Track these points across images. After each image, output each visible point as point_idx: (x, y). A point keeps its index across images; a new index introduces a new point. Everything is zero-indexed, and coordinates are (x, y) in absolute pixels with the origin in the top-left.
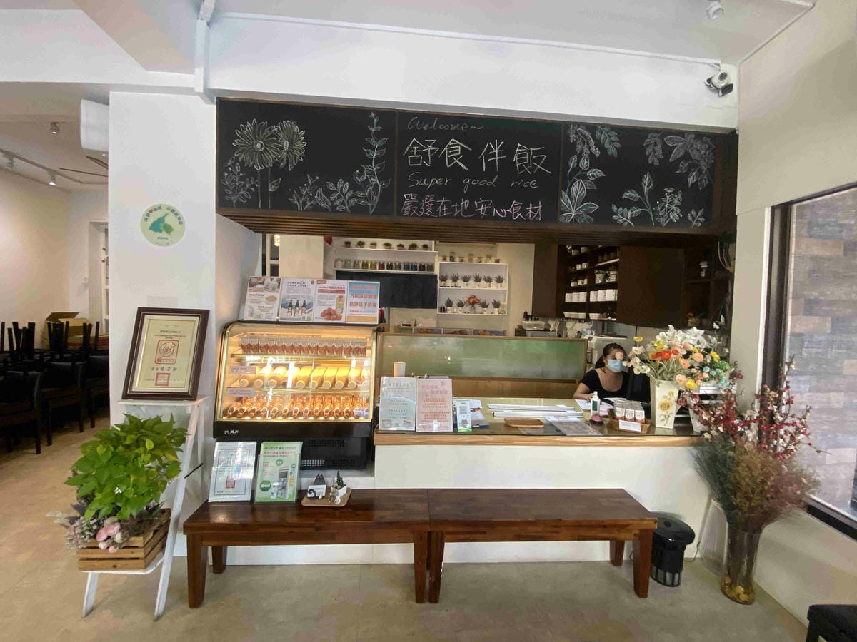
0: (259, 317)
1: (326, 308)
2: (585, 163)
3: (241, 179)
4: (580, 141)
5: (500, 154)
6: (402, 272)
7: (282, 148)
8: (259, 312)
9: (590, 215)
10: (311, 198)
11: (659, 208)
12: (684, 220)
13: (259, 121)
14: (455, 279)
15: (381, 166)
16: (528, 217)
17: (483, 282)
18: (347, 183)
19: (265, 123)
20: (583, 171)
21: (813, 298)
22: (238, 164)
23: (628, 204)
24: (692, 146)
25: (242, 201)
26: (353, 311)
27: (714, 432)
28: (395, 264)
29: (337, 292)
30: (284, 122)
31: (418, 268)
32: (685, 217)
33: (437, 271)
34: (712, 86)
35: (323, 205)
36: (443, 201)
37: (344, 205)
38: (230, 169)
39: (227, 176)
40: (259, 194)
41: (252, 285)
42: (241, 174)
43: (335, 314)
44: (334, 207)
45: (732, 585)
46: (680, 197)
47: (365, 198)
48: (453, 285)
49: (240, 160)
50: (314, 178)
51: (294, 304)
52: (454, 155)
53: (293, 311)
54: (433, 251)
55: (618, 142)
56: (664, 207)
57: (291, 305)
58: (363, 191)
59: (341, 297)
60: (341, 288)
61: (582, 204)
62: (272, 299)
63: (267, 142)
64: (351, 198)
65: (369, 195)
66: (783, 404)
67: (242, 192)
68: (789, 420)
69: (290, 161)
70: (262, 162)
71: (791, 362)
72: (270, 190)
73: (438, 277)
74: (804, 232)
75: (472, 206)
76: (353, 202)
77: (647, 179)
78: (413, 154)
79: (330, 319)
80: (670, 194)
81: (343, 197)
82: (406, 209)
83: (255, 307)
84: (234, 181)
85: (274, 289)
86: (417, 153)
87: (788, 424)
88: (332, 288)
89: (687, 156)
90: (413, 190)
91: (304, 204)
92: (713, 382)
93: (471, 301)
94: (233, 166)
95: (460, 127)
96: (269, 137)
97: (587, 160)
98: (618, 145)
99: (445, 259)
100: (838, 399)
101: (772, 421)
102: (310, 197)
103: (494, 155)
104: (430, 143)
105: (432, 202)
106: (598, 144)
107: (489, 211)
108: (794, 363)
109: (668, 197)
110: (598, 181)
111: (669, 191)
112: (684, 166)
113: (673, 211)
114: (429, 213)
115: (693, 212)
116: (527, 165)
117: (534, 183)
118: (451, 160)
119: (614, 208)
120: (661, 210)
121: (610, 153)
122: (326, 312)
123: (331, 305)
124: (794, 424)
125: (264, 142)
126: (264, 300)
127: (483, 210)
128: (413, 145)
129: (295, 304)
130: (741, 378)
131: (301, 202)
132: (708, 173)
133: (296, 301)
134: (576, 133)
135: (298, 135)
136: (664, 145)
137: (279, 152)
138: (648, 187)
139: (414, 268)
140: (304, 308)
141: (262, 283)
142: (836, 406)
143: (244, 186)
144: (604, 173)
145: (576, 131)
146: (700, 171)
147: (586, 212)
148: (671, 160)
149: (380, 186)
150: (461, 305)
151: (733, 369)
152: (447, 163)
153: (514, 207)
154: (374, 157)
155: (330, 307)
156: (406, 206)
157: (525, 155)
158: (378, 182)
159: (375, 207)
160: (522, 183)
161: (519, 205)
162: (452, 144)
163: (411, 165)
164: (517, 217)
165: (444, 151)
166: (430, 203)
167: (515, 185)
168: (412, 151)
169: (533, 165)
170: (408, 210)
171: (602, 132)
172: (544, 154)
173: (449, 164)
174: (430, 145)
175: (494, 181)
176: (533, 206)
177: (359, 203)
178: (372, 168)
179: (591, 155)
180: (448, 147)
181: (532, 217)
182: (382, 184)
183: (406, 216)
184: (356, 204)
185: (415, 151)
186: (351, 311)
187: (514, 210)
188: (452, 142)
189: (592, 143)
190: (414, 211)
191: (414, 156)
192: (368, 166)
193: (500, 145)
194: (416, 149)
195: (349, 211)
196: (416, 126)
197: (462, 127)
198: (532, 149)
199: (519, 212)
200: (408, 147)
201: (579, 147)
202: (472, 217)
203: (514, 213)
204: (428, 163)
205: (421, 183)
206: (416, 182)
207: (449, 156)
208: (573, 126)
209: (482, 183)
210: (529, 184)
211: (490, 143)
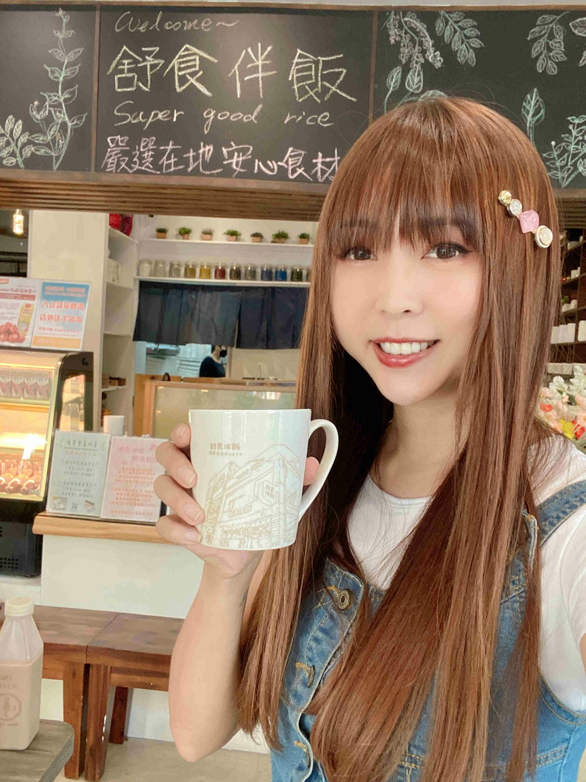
1: (4, 322)
2: (416, 80)
4: (406, 41)
5: (265, 68)
6: (259, 283)
11: (555, 154)
15: (73, 93)
16: (314, 176)
18: (20, 122)
20: (412, 94)
26: (44, 329)
28: (246, 268)
29: (23, 297)
36: (170, 147)
37: (15, 157)
43: (16, 333)
47: (48, 145)
52: (189, 71)
55: (477, 37)
56: (565, 151)
58: (45, 134)
59: (28, 306)
60: (30, 291)
64: (24, 145)
65: (54, 140)
75: (217, 158)
76: (28, 151)
77: (533, 103)
78: (122, 71)
79: (7, 340)
80: (579, 125)
81: (13, 144)
82: (110, 160)
86: (129, 70)
88: (17, 290)
90: (120, 131)
95: (199, 25)
97: (419, 75)
98: (477, 43)
103: (255, 70)
104: (149, 53)
105: (152, 150)
106: (440, 45)
107: (248, 165)
109: (574, 133)
111: (577, 121)
114: (148, 167)
116: (313, 86)
117: (325, 117)
118: (183, 80)
120: (559, 156)
121: (461, 59)
122: (3, 329)
123: (12, 318)
127: (238, 162)
128: (122, 58)
134: (401, 27)
136: (570, 38)
138: (534, 115)
139: (283, 276)
145: (400, 22)
149: (70, 124)
152: (177, 84)
153: (292, 159)
154: (61, 79)
155: (10, 322)
156: (110, 156)
157: (309, 69)
158: (67, 119)
159: (62, 158)
160: (305, 118)
161: (299, 155)
162: (186, 53)
163: (119, 90)
164: (296, 175)
165: (171, 65)
166: (149, 150)
167: (292, 121)
168: (121, 67)
169: (323, 86)
170: (113, 163)
171: (447, 22)
172: (343, 68)
173: (180, 87)
174: (149, 56)
175: (255, 114)
176: (323, 157)
177: (37, 153)
178: (59, 97)
179: (427, 67)
180: (178, 59)
181: (322, 175)
182: (73, 121)
183: (111, 172)
184: (33, 154)
185: (126, 67)
186: (40, 328)
187: (290, 163)
188: (187, 49)
189: (429, 43)
190: (123, 165)
191: (124, 75)
192: (52, 94)
193: (266, 53)
194: (128, 64)
195: (22, 166)
196: (128, 27)
197: (203, 24)
198: (321, 59)
199: (300, 167)
200: (115, 62)
201: (405, 51)
202: (217, 173)
203: (290, 168)
204: (146, 86)
205: (134, 119)
206: (128, 117)
207: (180, 73)
208: (395, 15)
209: (234, 118)
210: (315, 120)
211: (249, 50)
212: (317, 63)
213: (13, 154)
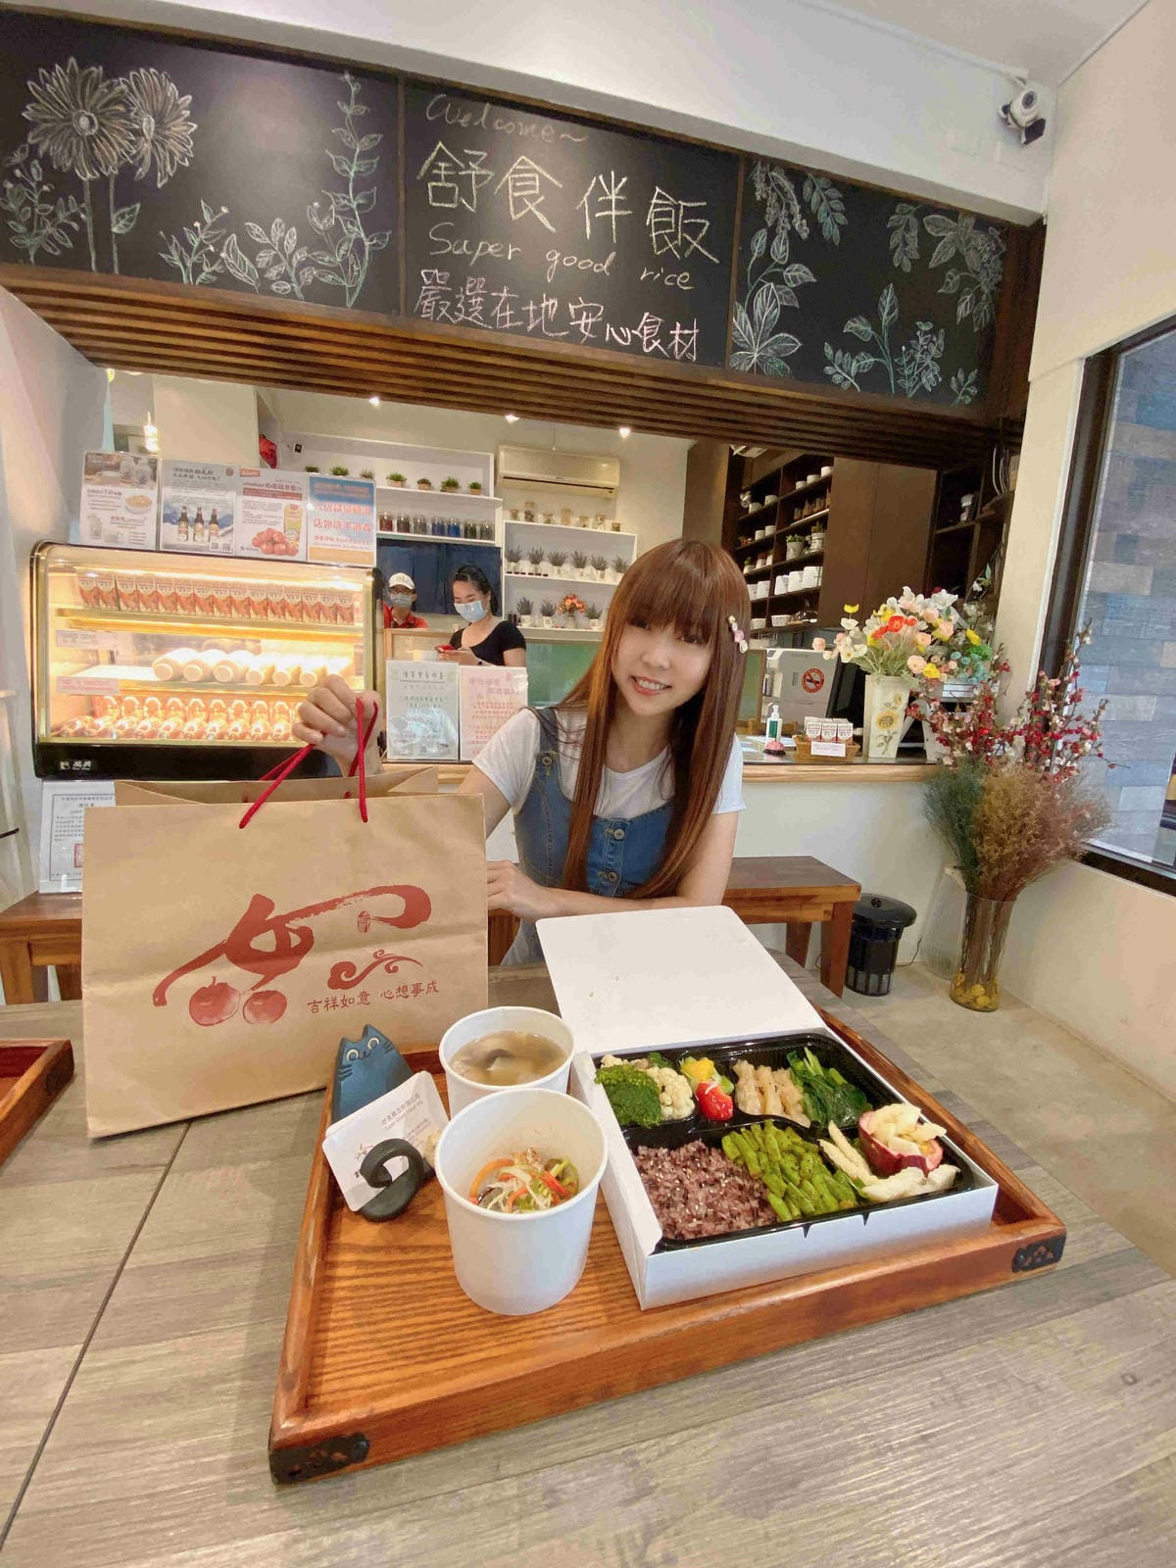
0: (115, 538)
1: (263, 528)
2: (782, 249)
3: (44, 197)
4: (772, 200)
5: (620, 205)
6: (429, 537)
7: (138, 133)
8: (114, 529)
9: (785, 359)
10: (213, 258)
11: (905, 360)
12: (943, 390)
13: (82, 65)
14: (536, 559)
15: (370, 198)
16: (671, 351)
17: (589, 569)
18: (293, 229)
19: (97, 71)
20: (778, 265)
21: (1129, 532)
22: (36, 162)
23: (852, 345)
24: (968, 242)
25: (50, 250)
26: (322, 538)
27: (957, 753)
28: (415, 519)
29: (285, 495)
30: (142, 70)
31: (462, 532)
32: (947, 380)
33: (499, 541)
34: (1010, 120)
35: (241, 276)
36: (504, 295)
37: (290, 282)
38: (18, 173)
39: (12, 192)
40: (91, 237)
41: (92, 470)
42: (45, 188)
43: (284, 542)
44: (265, 286)
45: (967, 985)
46: (941, 341)
47: (336, 270)
48: (532, 570)
49: (41, 153)
50: (217, 211)
51: (192, 515)
52: (526, 193)
53: (191, 531)
54: (492, 497)
55: (842, 212)
56: (912, 359)
57: (184, 518)
58: (332, 254)
59: (294, 507)
60: (293, 488)
61: (772, 334)
62: (142, 503)
63: (103, 113)
64: (302, 265)
65: (345, 262)
66: (1066, 704)
67: (49, 229)
68: (1073, 725)
69: (159, 164)
70: (94, 163)
71: (1086, 633)
72: (115, 230)
73: (503, 552)
74: (1132, 411)
75: (563, 317)
76: (309, 275)
77: (889, 299)
78: (437, 178)
79: (273, 553)
80: (926, 333)
81: (285, 262)
82: (425, 304)
83: (105, 516)
84: (28, 203)
85: (142, 481)
87: (1070, 732)
88: (275, 486)
89: (958, 261)
90: (438, 263)
91: (197, 269)
92: (964, 675)
93: (568, 603)
94: (26, 166)
95: (538, 131)
96: (106, 105)
97: (785, 244)
98: (841, 219)
99: (515, 516)
100: (1146, 707)
101: (1047, 728)
102: (209, 254)
104: (475, 159)
105: (482, 295)
106: (806, 211)
107: (597, 329)
108: (1090, 632)
109: (921, 340)
110: (803, 290)
111: (923, 328)
112: (953, 278)
113: (927, 368)
114: (476, 318)
115: (961, 376)
116: (673, 237)
117: (684, 278)
118: (519, 204)
119: (828, 350)
120: (909, 363)
121: (826, 234)
122: (263, 537)
123: (275, 523)
124: (1079, 731)
125: (96, 114)
126: (122, 502)
127: (586, 325)
128: (437, 159)
129: (195, 517)
130: (1008, 670)
131: (189, 265)
132: (990, 301)
133: (195, 511)
134: (767, 182)
135: (176, 106)
136: (923, 235)
137: (131, 142)
138: (889, 314)
139: (456, 531)
140: (214, 526)
141: (116, 468)
142: (1144, 717)
143: (53, 215)
144: (815, 277)
145: (767, 176)
146: (979, 294)
147: (778, 353)
148: (932, 265)
149: (367, 243)
150: (548, 612)
151: (996, 657)
152: (512, 209)
153: (647, 327)
154: (352, 174)
155: (272, 527)
156: (425, 298)
157: (668, 214)
158: (363, 235)
159: (358, 290)
160: (663, 276)
161: (656, 323)
162: (522, 167)
163: (434, 204)
164: (651, 348)
165: (504, 180)
166: (477, 296)
167: (650, 277)
168: (436, 171)
169: (683, 238)
170: (430, 307)
171: (814, 187)
172: (705, 218)
173: (515, 214)
174: (474, 162)
175: (607, 263)
176: (682, 328)
177: (322, 279)
178: (349, 201)
179: (793, 234)
180: (513, 173)
181: (680, 350)
182: (371, 240)
183: (428, 319)
184: (315, 279)
185: (443, 172)
186: (317, 537)
187: (645, 332)
188: (523, 162)
189: (796, 208)
190: (444, 311)
191: (440, 184)
192: (339, 195)
193: (620, 186)
194: (445, 168)
195: (300, 295)
196: (443, 117)
197: (543, 132)
198: (682, 203)
199: (655, 338)
200: (427, 162)
201: (771, 212)
202: (563, 337)
203: (645, 339)
204: (472, 206)
205: (457, 248)
206: (447, 246)
207: (517, 194)
208: (763, 165)
209: (582, 265)
210: (673, 280)
211: (601, 177)
212: (677, 208)
213: (285, 277)
